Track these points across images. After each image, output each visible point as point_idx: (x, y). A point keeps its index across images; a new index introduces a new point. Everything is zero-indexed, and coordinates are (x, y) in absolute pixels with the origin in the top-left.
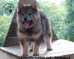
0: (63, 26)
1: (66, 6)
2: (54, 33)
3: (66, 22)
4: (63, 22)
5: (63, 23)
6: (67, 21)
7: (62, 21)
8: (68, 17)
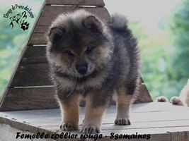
0: (160, 90)
1: (173, 29)
2: (143, 82)
3: (170, 77)
4: (161, 77)
5: (162, 81)
6: (174, 76)
7: (159, 73)
8: (176, 63)
